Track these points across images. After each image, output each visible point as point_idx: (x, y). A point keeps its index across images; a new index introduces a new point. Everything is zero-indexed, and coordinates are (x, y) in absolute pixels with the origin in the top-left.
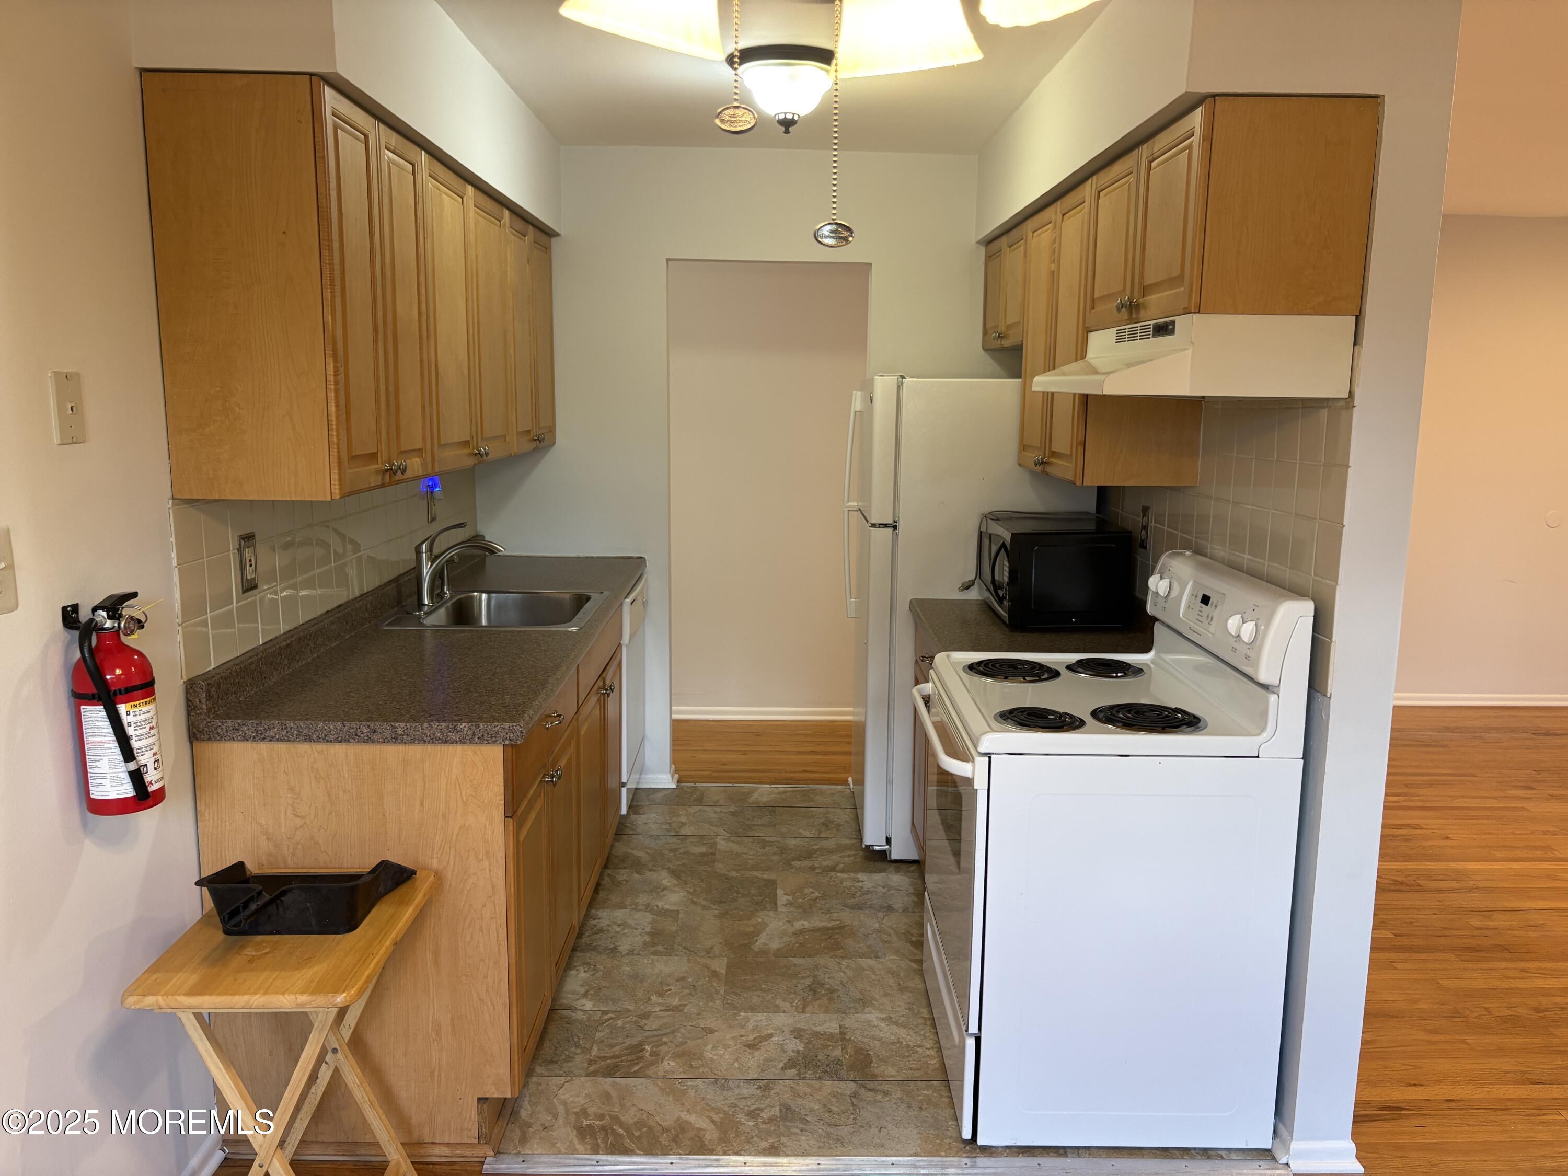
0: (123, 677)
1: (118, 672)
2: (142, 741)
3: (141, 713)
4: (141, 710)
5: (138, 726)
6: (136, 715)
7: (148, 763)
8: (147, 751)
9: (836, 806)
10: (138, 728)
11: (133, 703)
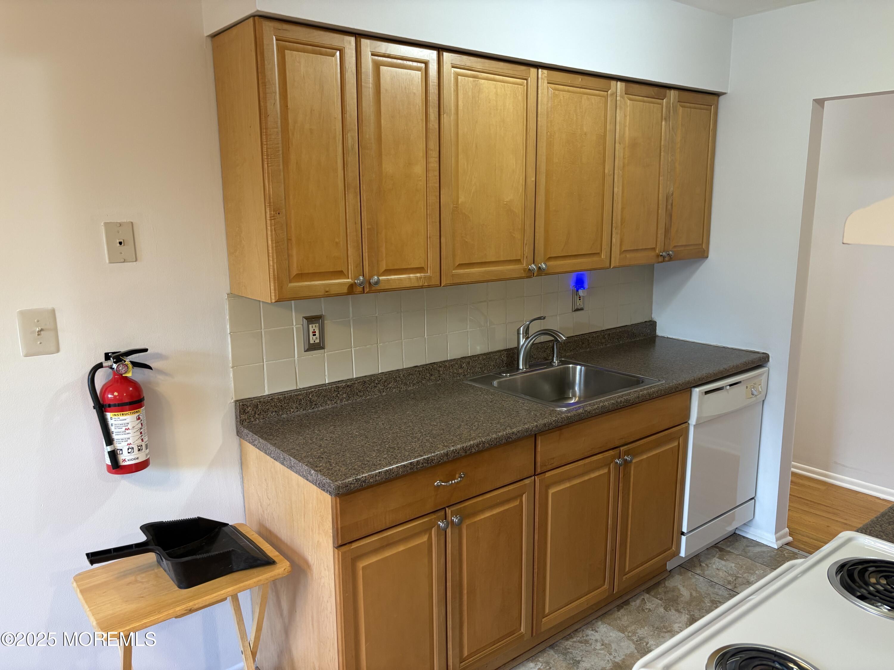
0: (117, 397)
1: (116, 394)
2: (120, 435)
3: (119, 419)
4: (119, 418)
5: (117, 427)
6: (116, 421)
7: (122, 449)
8: (122, 442)
10: (117, 428)
11: (114, 413)
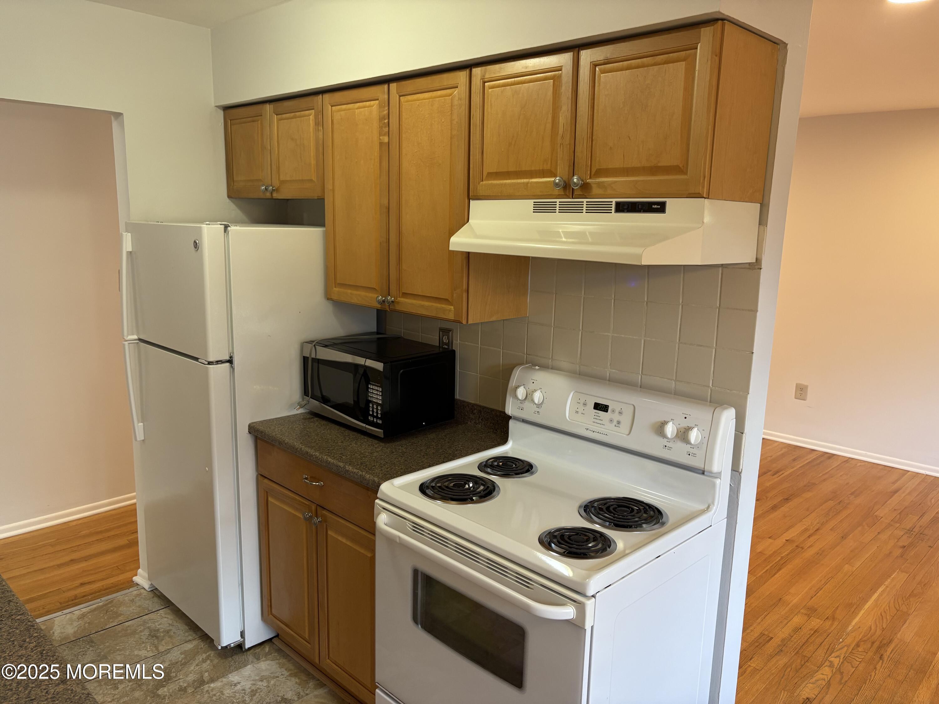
9: (147, 612)
